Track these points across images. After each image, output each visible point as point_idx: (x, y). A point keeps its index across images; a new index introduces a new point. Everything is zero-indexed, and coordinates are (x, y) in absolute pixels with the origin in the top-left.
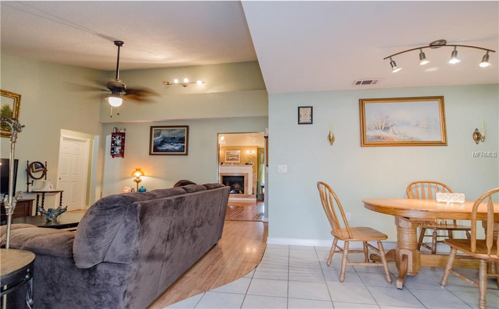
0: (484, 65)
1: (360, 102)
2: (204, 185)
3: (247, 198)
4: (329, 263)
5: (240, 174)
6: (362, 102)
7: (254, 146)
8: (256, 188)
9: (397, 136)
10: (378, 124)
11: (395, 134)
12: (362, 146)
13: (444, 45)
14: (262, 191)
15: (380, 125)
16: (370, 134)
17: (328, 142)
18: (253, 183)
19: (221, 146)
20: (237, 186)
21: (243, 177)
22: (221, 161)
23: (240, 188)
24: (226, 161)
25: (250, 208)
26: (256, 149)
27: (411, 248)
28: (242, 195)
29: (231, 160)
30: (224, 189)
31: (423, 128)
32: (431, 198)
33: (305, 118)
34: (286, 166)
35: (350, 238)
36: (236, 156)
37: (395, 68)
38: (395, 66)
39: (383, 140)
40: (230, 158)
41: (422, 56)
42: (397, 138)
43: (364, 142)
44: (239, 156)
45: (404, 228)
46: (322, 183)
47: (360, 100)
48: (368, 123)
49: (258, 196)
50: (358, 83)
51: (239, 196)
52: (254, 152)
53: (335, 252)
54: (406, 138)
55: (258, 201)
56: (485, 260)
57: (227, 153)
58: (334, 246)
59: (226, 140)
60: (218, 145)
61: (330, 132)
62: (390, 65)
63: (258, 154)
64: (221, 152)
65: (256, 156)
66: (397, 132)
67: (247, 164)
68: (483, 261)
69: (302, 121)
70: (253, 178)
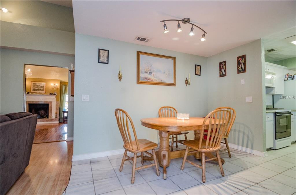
0: (203, 40)
1: (137, 53)
2: (7, 115)
3: (51, 121)
4: (121, 170)
5: (44, 102)
6: (139, 53)
7: (57, 80)
8: (58, 113)
9: (155, 78)
10: (146, 69)
11: (154, 77)
12: (138, 84)
13: (188, 22)
14: (63, 116)
15: (147, 70)
16: (142, 75)
17: (118, 79)
18: (56, 109)
19: (27, 77)
20: (42, 112)
21: (48, 105)
22: (27, 91)
23: (45, 114)
24: (32, 91)
25: (53, 129)
26: (59, 83)
27: (167, 150)
28: (47, 119)
29: (37, 90)
30: (31, 117)
31: (166, 75)
32: (175, 116)
33: (103, 59)
34: (88, 96)
35: (138, 150)
36: (42, 87)
37: (166, 29)
38: (166, 28)
39: (148, 80)
40: (37, 88)
41: (179, 26)
42: (155, 80)
43: (139, 81)
44: (45, 87)
45: (164, 137)
46: (120, 110)
47: (137, 51)
48: (141, 68)
49: (60, 120)
50: (138, 39)
51: (45, 120)
52: (57, 85)
53: (125, 160)
54: (159, 80)
55: (60, 123)
56: (204, 152)
57: (33, 83)
58: (125, 156)
59: (32, 71)
60: (25, 76)
61: (120, 71)
62: (163, 27)
63: (61, 87)
64: (28, 83)
65: (59, 87)
66: (155, 76)
67: (51, 94)
68: (203, 153)
69: (101, 60)
70: (57, 105)
